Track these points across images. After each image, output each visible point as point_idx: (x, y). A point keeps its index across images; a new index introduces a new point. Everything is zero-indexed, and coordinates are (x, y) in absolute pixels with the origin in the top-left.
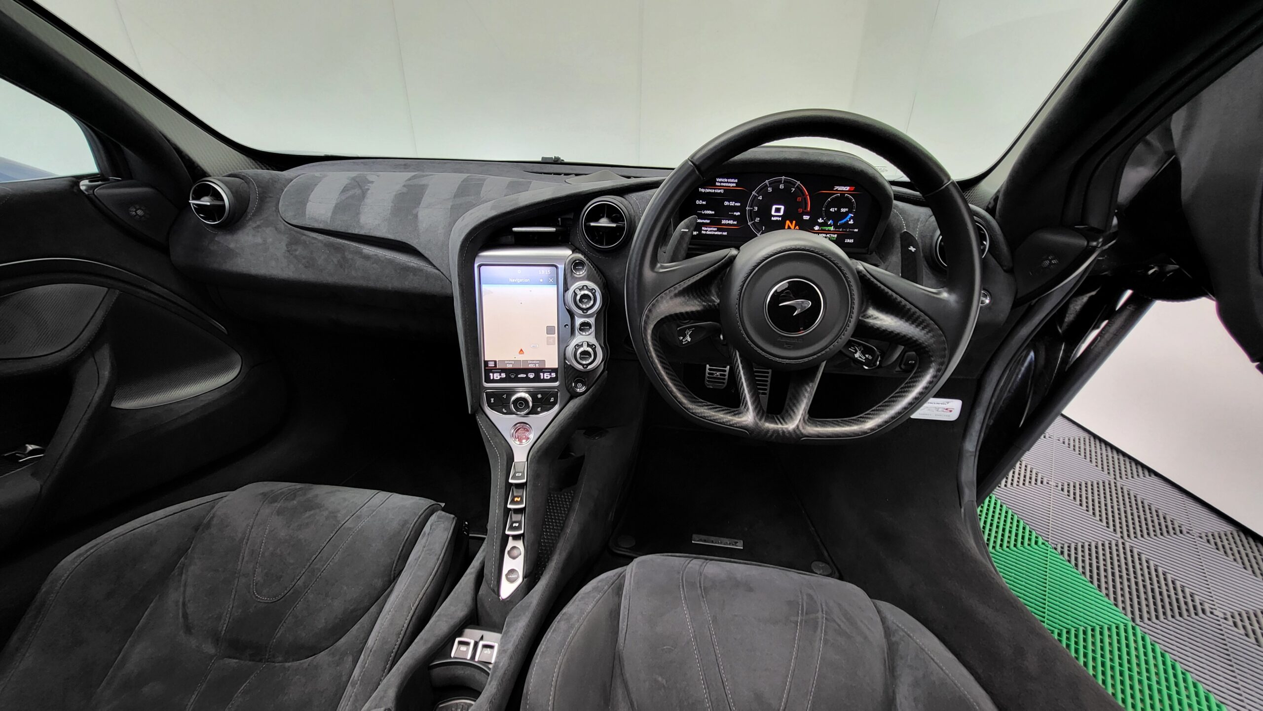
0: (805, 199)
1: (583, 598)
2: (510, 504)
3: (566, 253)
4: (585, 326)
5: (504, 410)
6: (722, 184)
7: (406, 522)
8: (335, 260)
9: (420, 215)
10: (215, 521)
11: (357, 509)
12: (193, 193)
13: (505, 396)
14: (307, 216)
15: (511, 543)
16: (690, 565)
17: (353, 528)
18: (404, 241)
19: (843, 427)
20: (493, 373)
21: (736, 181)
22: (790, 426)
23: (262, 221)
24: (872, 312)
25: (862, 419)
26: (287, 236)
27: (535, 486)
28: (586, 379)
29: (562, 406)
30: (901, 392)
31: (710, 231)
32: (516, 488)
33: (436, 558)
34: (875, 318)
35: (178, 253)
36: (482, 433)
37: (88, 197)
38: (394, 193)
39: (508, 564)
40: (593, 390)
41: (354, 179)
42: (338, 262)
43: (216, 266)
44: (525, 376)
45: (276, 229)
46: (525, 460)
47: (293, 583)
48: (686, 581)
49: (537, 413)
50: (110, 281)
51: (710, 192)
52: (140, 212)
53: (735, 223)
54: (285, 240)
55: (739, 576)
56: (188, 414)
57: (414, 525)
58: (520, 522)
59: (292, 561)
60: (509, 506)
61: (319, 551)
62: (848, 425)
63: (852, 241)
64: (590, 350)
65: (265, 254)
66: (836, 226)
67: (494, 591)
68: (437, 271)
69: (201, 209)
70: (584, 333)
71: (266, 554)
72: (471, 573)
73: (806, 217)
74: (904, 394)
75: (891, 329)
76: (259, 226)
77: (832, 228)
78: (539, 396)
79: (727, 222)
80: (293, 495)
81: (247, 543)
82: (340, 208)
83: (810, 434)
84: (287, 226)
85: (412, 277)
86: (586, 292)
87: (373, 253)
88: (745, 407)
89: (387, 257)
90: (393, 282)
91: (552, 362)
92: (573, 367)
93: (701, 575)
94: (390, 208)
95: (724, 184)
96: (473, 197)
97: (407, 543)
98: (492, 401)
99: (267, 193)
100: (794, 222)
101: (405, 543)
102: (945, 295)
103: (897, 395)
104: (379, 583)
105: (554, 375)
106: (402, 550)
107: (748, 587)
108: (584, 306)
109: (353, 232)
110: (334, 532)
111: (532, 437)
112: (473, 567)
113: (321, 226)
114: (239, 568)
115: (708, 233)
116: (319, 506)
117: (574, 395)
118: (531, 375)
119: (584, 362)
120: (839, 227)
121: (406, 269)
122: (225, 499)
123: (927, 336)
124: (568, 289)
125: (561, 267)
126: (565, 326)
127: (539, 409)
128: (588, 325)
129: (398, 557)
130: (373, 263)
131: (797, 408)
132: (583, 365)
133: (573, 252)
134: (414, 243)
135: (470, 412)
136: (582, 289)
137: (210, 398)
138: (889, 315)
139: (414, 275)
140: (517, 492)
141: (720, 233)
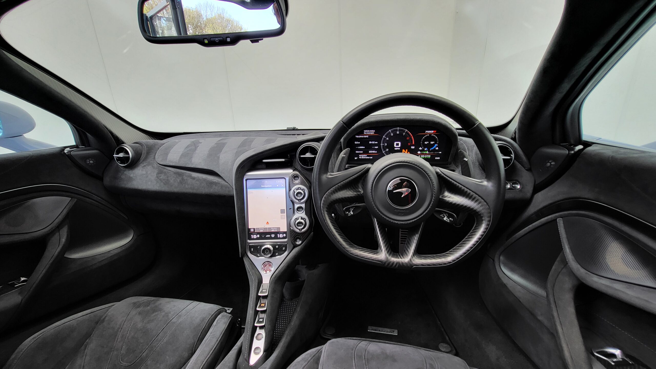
0: (411, 138)
1: (295, 365)
2: (258, 308)
3: (290, 171)
4: (299, 208)
5: (258, 254)
6: (367, 133)
7: (203, 319)
8: (178, 180)
9: (220, 157)
10: (107, 318)
11: (180, 311)
12: (116, 152)
13: (259, 247)
14: (168, 160)
15: (258, 331)
16: (359, 345)
17: (176, 322)
18: (212, 169)
19: (437, 259)
20: (253, 235)
21: (374, 131)
22: (406, 260)
23: (147, 163)
24: (446, 194)
25: (448, 255)
26: (157, 170)
27: (272, 297)
28: (301, 237)
29: (289, 251)
30: (468, 238)
31: (363, 157)
32: (263, 298)
33: (216, 340)
34: (449, 197)
35: (107, 180)
36: (246, 268)
37: (67, 155)
38: (210, 147)
39: (256, 344)
40: (305, 243)
41: (193, 142)
42: (180, 181)
43: (123, 186)
44: (269, 236)
45: (153, 167)
46: (268, 282)
47: (141, 354)
48: (356, 354)
49: (275, 256)
50: (73, 195)
51: (361, 138)
52: (91, 162)
53: (376, 152)
54: (156, 171)
55: (388, 352)
56: (102, 261)
57: (208, 320)
58: (263, 318)
59: (142, 341)
60: (258, 309)
61: (157, 335)
62: (439, 258)
63: (439, 158)
64: (303, 221)
65: (146, 179)
66: (429, 151)
67: (246, 360)
68: (227, 183)
69: (119, 159)
70: (299, 212)
71: (130, 337)
72: (236, 349)
73: (413, 147)
74: (469, 239)
75: (458, 203)
76: (145, 166)
77: (427, 152)
78: (277, 247)
79: (372, 152)
80: (148, 304)
81: (121, 331)
82: (183, 156)
83: (417, 263)
84: (158, 165)
85: (214, 187)
86: (300, 191)
87: (197, 176)
88: (380, 249)
89: (203, 177)
90: (204, 190)
91: (284, 228)
92: (294, 231)
93: (366, 351)
94: (207, 154)
95: (368, 133)
96: (247, 147)
97: (204, 331)
98: (252, 250)
99: (150, 150)
100: (407, 150)
101: (202, 331)
102: (485, 183)
103: (466, 240)
104: (186, 355)
105: (285, 235)
106: (200, 335)
107: (393, 358)
108: (298, 198)
109: (188, 166)
110: (166, 325)
111: (273, 269)
112: (237, 346)
113: (174, 164)
114: (115, 345)
115: (362, 158)
116: (160, 310)
117: (295, 246)
118: (273, 236)
119: (299, 228)
120: (431, 151)
121: (212, 183)
122: (114, 306)
123: (478, 206)
124: (291, 190)
125: (287, 179)
126: (290, 209)
127: (277, 254)
128: (301, 208)
129: (197, 339)
130: (196, 181)
131: (410, 249)
132: (299, 229)
133: (294, 171)
134: (216, 169)
135: (240, 257)
136: (297, 190)
137: (116, 252)
138: (456, 195)
139: (216, 186)
140: (263, 301)
141: (369, 158)
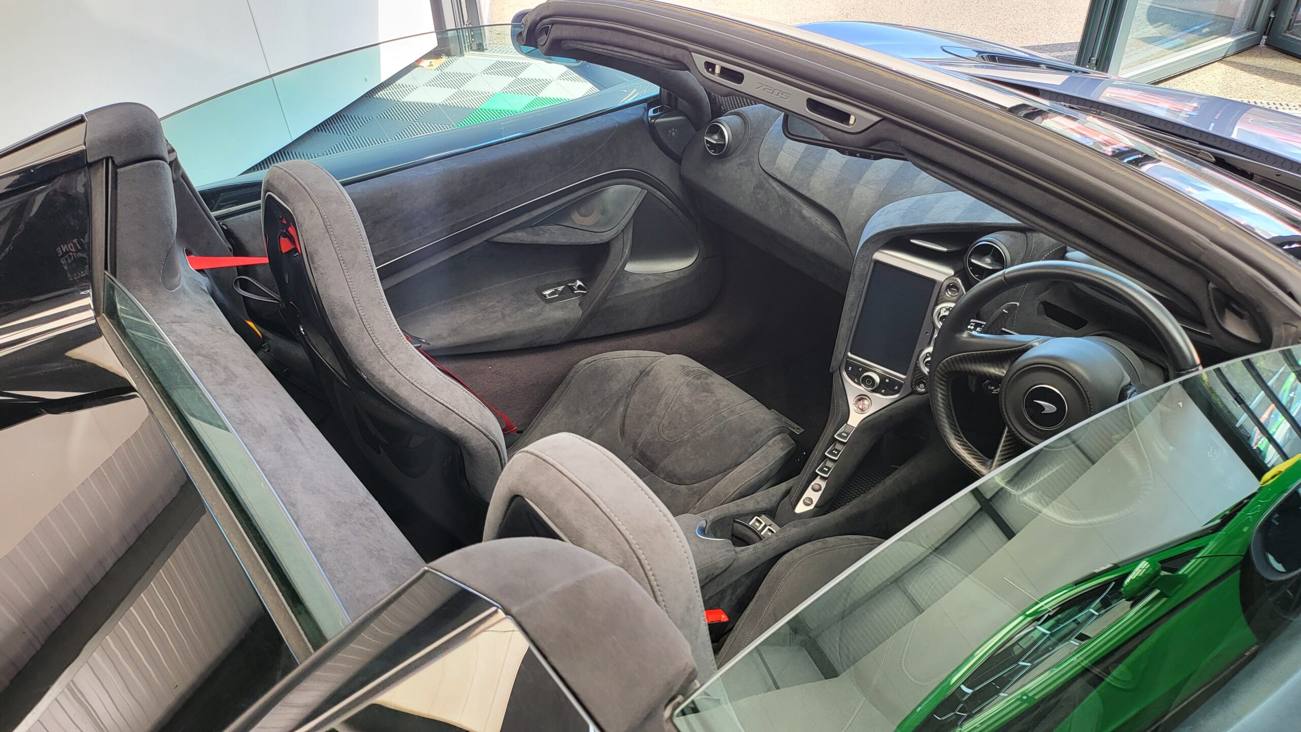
2: (828, 453)
3: (950, 272)
5: (856, 380)
8: (781, 212)
10: (652, 373)
11: (734, 406)
12: (707, 131)
13: (860, 369)
14: (776, 166)
15: (818, 481)
17: (727, 418)
18: (833, 212)
23: (745, 160)
26: (757, 178)
29: (901, 397)
32: (837, 443)
35: (687, 167)
36: (833, 390)
37: (649, 123)
39: (809, 493)
42: (783, 214)
43: (705, 184)
45: (753, 169)
46: (856, 425)
47: (682, 435)
49: (879, 393)
52: (673, 134)
54: (755, 181)
58: (830, 469)
59: (685, 421)
60: (826, 454)
61: (702, 423)
65: (738, 189)
67: (792, 504)
68: (847, 248)
71: (673, 409)
72: (786, 485)
76: (741, 161)
78: (887, 381)
80: (700, 375)
81: (665, 396)
84: (759, 169)
85: (828, 246)
87: (809, 216)
88: (993, 461)
89: (818, 219)
90: (814, 245)
92: (920, 369)
94: (836, 176)
97: (755, 445)
98: (850, 369)
99: (756, 133)
104: (729, 462)
106: (750, 448)
110: (715, 415)
111: (869, 411)
112: (789, 482)
113: (782, 179)
114: (657, 410)
117: (913, 392)
121: (827, 238)
122: (661, 359)
124: (938, 305)
126: (927, 333)
127: (883, 391)
130: (806, 223)
133: (955, 275)
134: (840, 217)
135: (830, 371)
136: (947, 309)
139: (831, 244)
140: (837, 447)
